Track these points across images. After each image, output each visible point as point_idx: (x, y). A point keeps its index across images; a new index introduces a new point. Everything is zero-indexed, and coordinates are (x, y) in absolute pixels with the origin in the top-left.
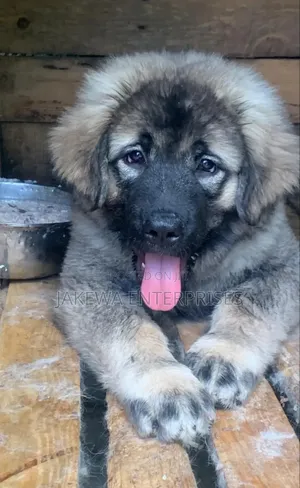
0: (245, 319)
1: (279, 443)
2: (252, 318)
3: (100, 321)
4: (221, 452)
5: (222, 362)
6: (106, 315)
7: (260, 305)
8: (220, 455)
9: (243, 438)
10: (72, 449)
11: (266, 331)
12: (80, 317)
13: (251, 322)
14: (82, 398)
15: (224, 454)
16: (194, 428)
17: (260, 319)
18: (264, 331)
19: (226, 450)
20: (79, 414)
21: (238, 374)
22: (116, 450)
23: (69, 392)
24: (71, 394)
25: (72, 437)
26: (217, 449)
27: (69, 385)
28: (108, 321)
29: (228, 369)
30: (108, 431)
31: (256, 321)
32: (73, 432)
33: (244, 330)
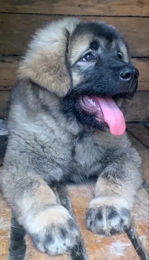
0: (113, 186)
1: (123, 248)
2: (117, 185)
3: (18, 188)
4: (89, 254)
5: (107, 207)
6: (21, 184)
7: (119, 177)
8: (89, 255)
9: (102, 247)
10: (3, 254)
11: (126, 190)
12: (9, 186)
13: (117, 187)
14: (12, 228)
15: (91, 255)
16: (65, 245)
17: (121, 185)
18: (124, 191)
19: (92, 253)
20: (9, 236)
21: (119, 210)
22: (30, 254)
23: (4, 224)
24: (6, 226)
25: (4, 249)
26: (88, 253)
27: (4, 221)
28: (22, 188)
29: (112, 209)
30: (25, 245)
31: (120, 187)
32: (5, 246)
33: (114, 191)
